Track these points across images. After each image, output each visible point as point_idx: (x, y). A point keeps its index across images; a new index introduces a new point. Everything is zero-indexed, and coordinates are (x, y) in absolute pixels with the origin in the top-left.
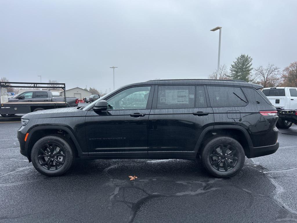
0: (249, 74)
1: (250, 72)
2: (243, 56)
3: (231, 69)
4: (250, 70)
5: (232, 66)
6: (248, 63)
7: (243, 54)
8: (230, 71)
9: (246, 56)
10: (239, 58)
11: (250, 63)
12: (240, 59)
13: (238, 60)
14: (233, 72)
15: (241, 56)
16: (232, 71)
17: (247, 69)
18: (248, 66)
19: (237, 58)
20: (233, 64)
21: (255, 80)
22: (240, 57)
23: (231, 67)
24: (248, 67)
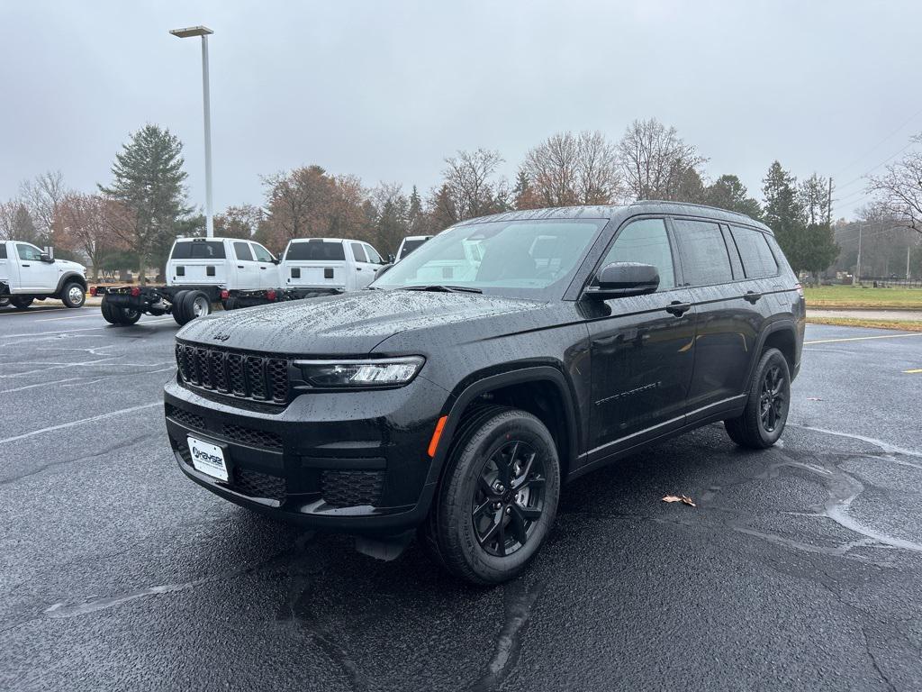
0: (177, 190)
1: (179, 183)
2: (153, 132)
3: (116, 169)
4: (179, 179)
5: (120, 158)
6: (171, 157)
7: (152, 125)
8: (115, 177)
9: (163, 133)
10: (140, 134)
11: (178, 157)
12: (145, 139)
13: (136, 140)
14: (124, 180)
15: (148, 129)
16: (119, 175)
17: (169, 175)
18: (172, 163)
19: (134, 135)
20: (123, 152)
21: (197, 209)
22: (144, 132)
23: (118, 164)
24: (173, 168)
